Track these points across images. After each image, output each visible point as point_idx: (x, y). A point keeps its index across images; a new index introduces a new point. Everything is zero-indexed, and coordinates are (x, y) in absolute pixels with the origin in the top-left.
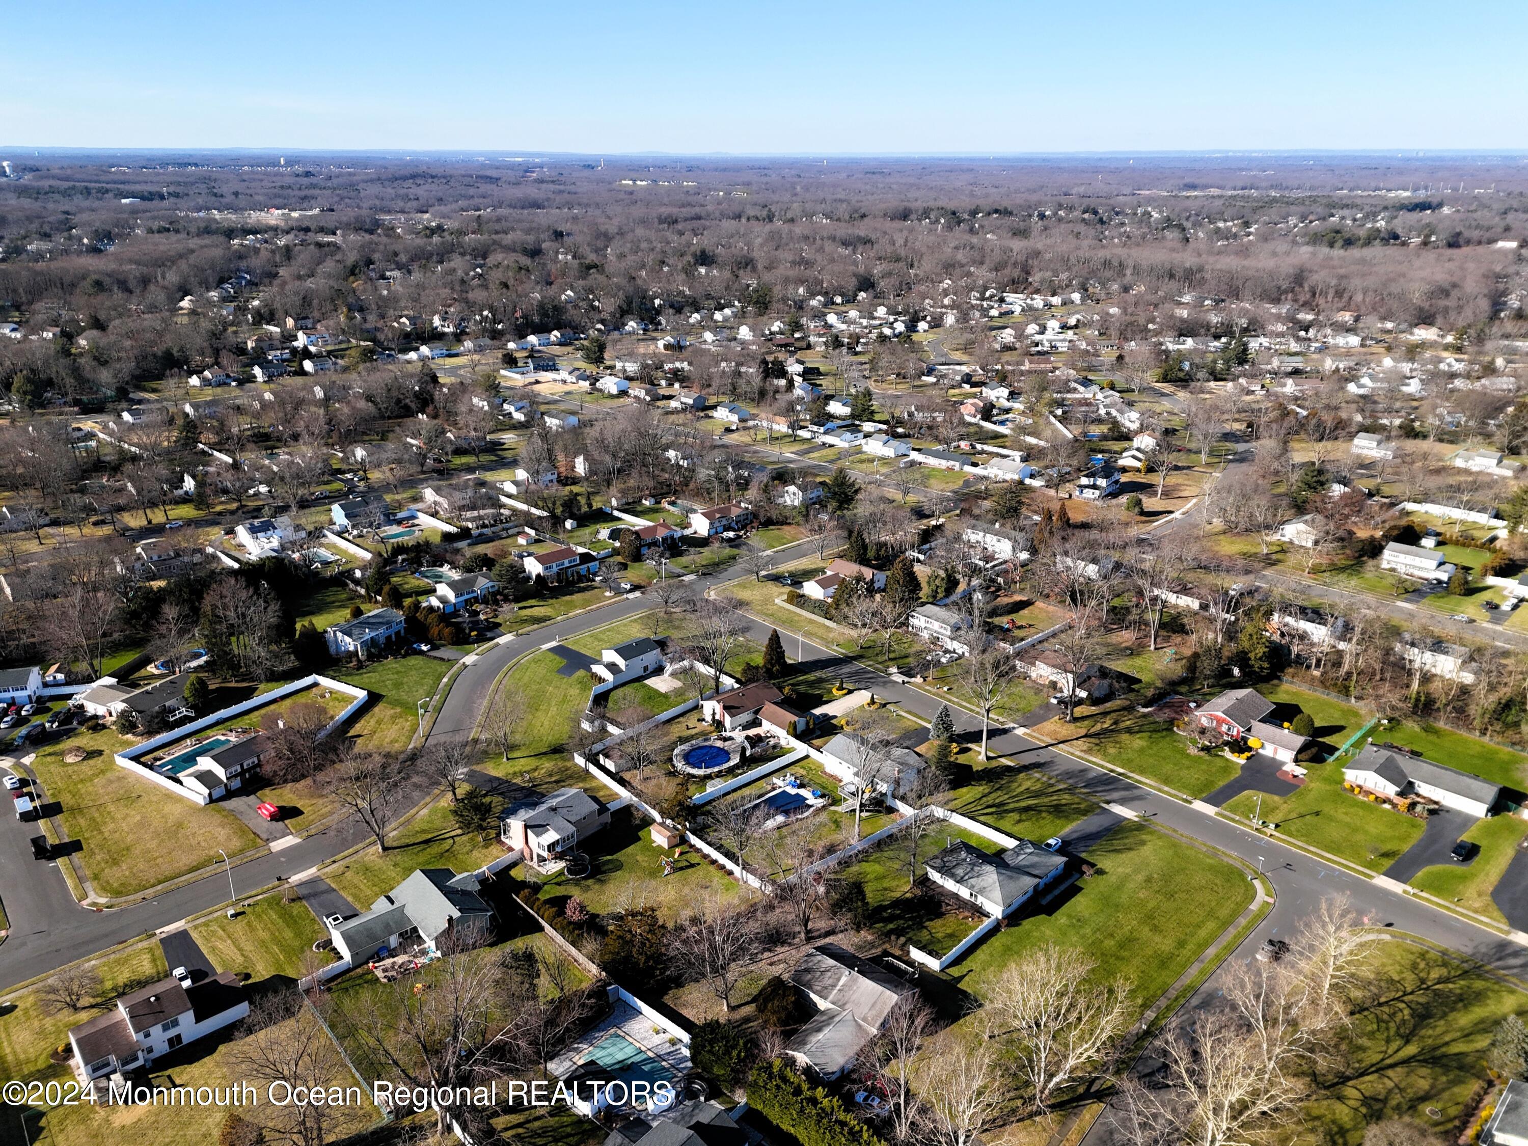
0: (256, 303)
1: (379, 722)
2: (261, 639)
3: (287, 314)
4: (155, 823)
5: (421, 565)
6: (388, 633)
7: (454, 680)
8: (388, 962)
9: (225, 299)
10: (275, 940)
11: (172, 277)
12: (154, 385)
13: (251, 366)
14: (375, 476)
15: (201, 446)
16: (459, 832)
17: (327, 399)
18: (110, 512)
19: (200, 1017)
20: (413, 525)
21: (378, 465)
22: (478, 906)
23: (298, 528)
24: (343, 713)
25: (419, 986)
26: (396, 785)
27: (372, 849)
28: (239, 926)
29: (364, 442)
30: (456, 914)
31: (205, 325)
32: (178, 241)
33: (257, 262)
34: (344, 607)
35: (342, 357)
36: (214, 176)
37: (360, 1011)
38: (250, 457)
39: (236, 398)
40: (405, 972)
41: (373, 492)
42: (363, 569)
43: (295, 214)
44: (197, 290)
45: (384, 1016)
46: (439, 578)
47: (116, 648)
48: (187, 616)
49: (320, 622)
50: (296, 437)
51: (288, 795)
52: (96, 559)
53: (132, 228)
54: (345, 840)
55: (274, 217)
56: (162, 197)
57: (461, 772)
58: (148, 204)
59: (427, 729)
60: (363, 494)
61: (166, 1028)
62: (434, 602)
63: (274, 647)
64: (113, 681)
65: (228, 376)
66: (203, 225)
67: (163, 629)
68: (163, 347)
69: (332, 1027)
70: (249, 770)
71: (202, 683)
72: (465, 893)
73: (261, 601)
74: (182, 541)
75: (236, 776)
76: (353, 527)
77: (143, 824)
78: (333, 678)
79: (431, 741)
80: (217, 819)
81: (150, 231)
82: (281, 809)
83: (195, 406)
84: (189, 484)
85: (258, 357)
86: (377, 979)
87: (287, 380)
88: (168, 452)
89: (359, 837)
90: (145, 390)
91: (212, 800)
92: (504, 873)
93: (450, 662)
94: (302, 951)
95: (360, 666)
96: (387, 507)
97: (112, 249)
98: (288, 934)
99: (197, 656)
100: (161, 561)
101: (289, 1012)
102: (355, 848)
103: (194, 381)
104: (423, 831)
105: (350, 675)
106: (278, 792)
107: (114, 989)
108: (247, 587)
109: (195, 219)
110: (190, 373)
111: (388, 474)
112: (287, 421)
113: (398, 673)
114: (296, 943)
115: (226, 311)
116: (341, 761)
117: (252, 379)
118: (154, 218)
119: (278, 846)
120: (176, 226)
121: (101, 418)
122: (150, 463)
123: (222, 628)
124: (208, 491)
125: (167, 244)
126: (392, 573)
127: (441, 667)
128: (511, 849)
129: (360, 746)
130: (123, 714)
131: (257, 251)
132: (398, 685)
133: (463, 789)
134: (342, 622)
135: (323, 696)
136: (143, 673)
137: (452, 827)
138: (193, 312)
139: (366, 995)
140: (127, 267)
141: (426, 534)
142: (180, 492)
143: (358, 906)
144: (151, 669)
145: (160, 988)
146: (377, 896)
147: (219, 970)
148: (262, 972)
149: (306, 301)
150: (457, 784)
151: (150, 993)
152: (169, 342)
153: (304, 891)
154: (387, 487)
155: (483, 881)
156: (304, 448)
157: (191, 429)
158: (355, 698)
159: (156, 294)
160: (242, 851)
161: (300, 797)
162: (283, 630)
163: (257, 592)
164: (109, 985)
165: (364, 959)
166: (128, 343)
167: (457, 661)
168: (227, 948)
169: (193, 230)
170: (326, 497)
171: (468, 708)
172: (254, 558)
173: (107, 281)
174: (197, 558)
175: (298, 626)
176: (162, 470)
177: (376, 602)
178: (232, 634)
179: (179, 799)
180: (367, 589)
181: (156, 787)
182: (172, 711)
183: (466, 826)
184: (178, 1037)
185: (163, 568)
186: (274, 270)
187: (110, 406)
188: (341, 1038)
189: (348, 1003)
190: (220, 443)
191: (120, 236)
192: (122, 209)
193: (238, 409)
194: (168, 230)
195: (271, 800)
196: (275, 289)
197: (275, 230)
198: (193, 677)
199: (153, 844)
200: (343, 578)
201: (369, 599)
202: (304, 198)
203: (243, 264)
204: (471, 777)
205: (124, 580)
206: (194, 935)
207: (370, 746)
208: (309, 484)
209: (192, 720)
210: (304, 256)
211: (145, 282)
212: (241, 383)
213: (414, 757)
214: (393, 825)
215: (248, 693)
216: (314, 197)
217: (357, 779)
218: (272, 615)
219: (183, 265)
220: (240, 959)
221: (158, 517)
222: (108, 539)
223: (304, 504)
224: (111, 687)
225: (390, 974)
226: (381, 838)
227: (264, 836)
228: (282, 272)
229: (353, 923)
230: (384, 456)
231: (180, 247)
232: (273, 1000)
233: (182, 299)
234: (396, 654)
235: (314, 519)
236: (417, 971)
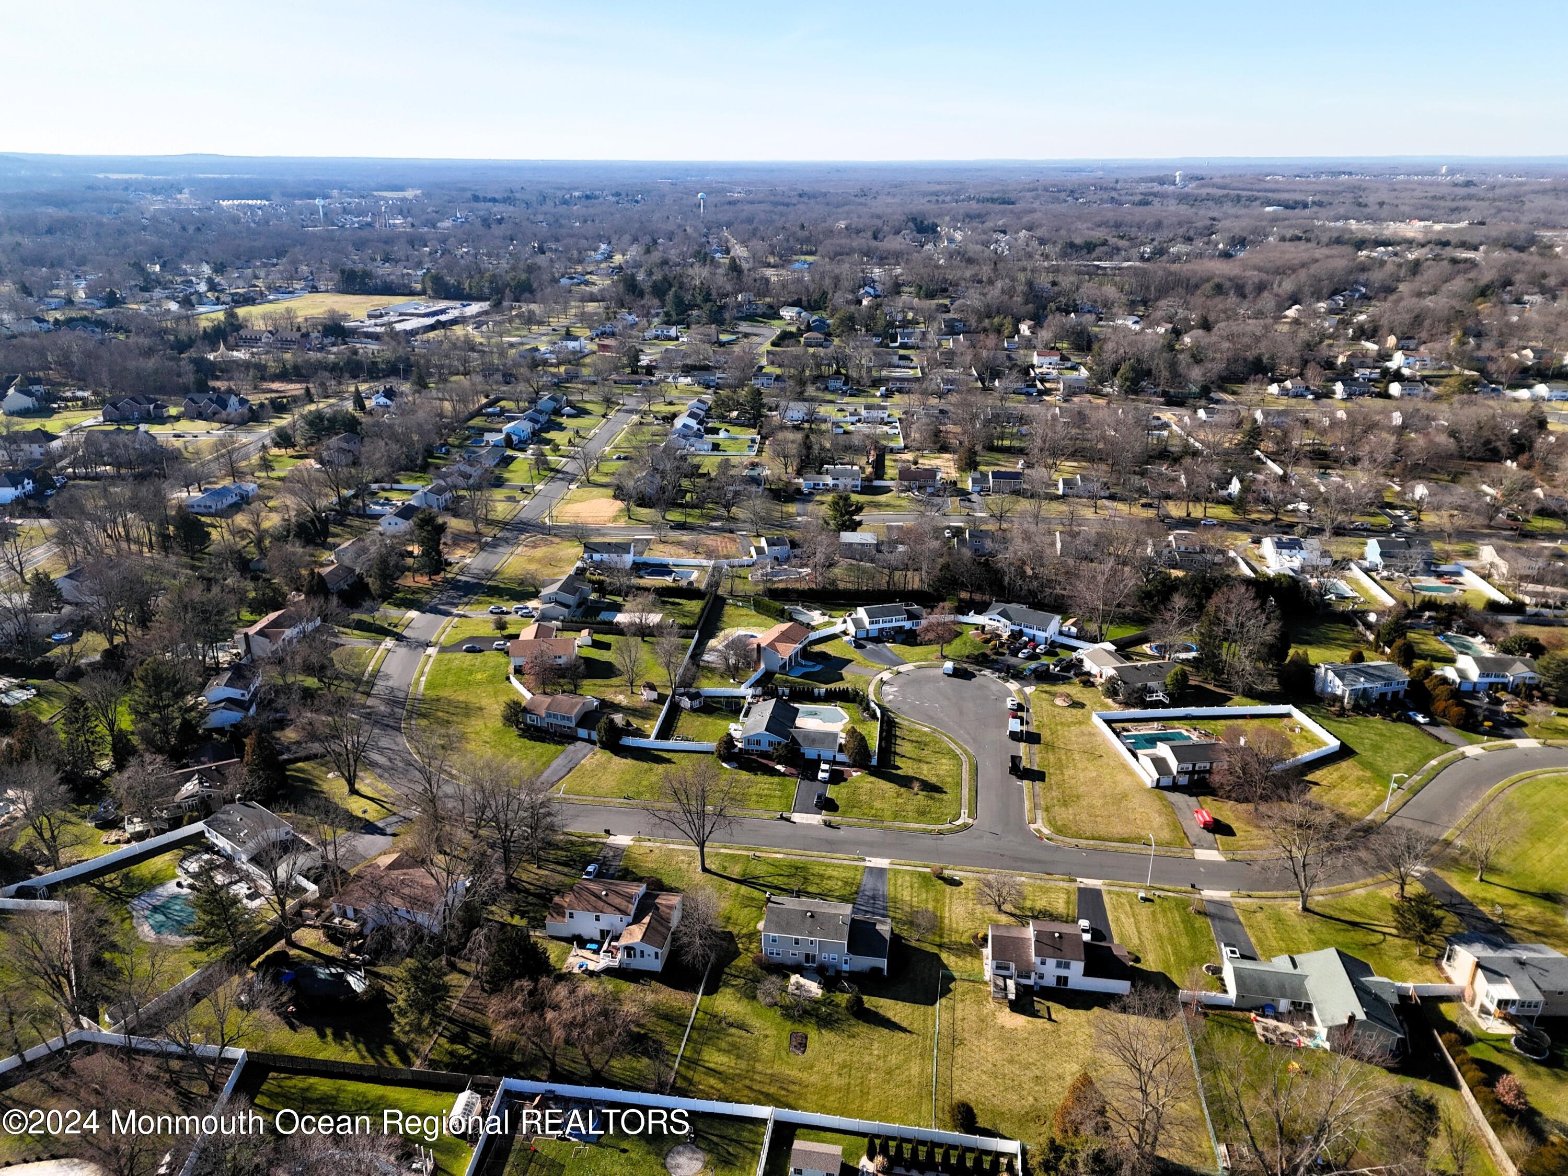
0: (1362, 317)
1: (1343, 778)
2: (1251, 653)
3: (1392, 331)
4: (1106, 785)
5: (1449, 628)
6: (1384, 689)
7: (1445, 766)
8: (1272, 1023)
9: (1331, 311)
10: (1171, 939)
11: (1288, 286)
12: (1235, 387)
13: (1334, 381)
14: (1429, 519)
15: (1258, 453)
16: (1394, 931)
17: (1404, 427)
18: (1159, 498)
19: (1087, 973)
20: (1455, 583)
21: (1437, 508)
22: (1388, 1020)
23: (1325, 554)
24: (1308, 754)
25: (1296, 1065)
26: (1339, 850)
27: (1292, 903)
28: (1145, 911)
29: (1430, 480)
30: (1361, 1015)
31: (1303, 335)
32: (1306, 250)
33: (1377, 277)
34: (1345, 647)
35: (1437, 384)
36: (1364, 185)
37: (1228, 1053)
38: (1302, 472)
39: (1308, 411)
40: (1285, 1042)
41: (1421, 535)
42: (1380, 614)
43: (1438, 227)
44: (1308, 300)
45: (1250, 1073)
46: (1465, 649)
47: (1125, 620)
48: (1191, 610)
49: (1315, 655)
50: (1355, 461)
51: (1227, 811)
52: (1134, 536)
53: (1266, 236)
54: (1267, 880)
55: (1413, 229)
56: (1305, 206)
57: (1418, 869)
58: (1290, 212)
59: (1395, 806)
60: (1409, 536)
61: (1059, 965)
62: (1450, 673)
63: (1261, 665)
64: (1112, 648)
65: (1307, 388)
66: (1335, 235)
67: (1167, 615)
68: (1255, 352)
69: (1198, 1052)
70: (1199, 772)
71: (1184, 675)
72: (1377, 998)
73: (1264, 616)
74: (1210, 539)
75: (1186, 773)
76: (1385, 567)
77: (1096, 781)
78: (1309, 716)
79: (1394, 822)
80: (1157, 804)
81: (1283, 239)
82: (1216, 821)
83: (1266, 414)
84: (1235, 487)
85: (1345, 375)
86: (1255, 1033)
87: (1367, 401)
88: (1227, 453)
89: (1281, 884)
90: (1225, 391)
91: (1158, 786)
92: (1432, 1002)
93: (1447, 745)
94: (1192, 964)
95: (1342, 713)
96: (1431, 555)
97: (1241, 255)
98: (1185, 941)
99: (1188, 649)
100: (1187, 552)
101: (1162, 1014)
102: (1274, 893)
103: (1274, 389)
104: (1352, 911)
105: (1329, 718)
106: (1219, 804)
107: (1031, 909)
108: (1254, 599)
109: (1330, 229)
110: (1273, 381)
111: (1446, 520)
112: (1352, 443)
113: (1381, 735)
114: (1189, 954)
115: (1328, 324)
116: (1290, 801)
117: (1329, 394)
118: (1290, 226)
119: (1202, 854)
120: (1308, 235)
121: (1179, 411)
122: (1208, 460)
123: (1219, 631)
124: (1250, 497)
125: (1296, 253)
126: (1411, 627)
127: (1436, 748)
128: (1448, 980)
129: (1313, 794)
130: (1111, 680)
131: (1382, 263)
132: (1376, 748)
133: (1414, 889)
134: (1338, 662)
135: (1292, 730)
136: (1138, 649)
137: (1387, 923)
138: (1296, 322)
139: (1238, 1043)
140: (1249, 273)
141: (1467, 595)
142: (1225, 493)
143: (1259, 952)
144: (1146, 648)
145: (1066, 929)
146: (1281, 951)
147: (1116, 941)
148: (1151, 963)
149: (1418, 319)
150: (1409, 880)
151: (1058, 928)
152: (1263, 349)
153: (1211, 909)
154: (1439, 534)
155: (1404, 998)
156: (1360, 474)
157: (1255, 434)
158: (1325, 744)
159: (1267, 301)
160: (1169, 844)
161: (1238, 818)
162: (1277, 651)
163: (1262, 607)
164: (1028, 904)
165: (1249, 1005)
166: (1226, 345)
167: (1456, 746)
168: (1128, 924)
169: (1325, 239)
170: (1365, 530)
171: (1451, 803)
172: (1271, 573)
173: (1228, 284)
174: (1218, 559)
175: (1291, 652)
176: (1215, 469)
177: (1383, 653)
178: (1226, 639)
179: (1131, 773)
180: (1378, 636)
181: (1117, 755)
182: (1151, 692)
183: (1405, 929)
184: (1066, 978)
185: (1185, 559)
186: (1394, 285)
187: (1191, 401)
188: (1203, 1068)
189: (1218, 1038)
190: (1276, 453)
191: (1252, 242)
192: (1262, 217)
193: (1306, 423)
194: (1299, 239)
195: (1210, 808)
196: (1387, 305)
197: (1410, 243)
198: (1179, 667)
199: (1099, 802)
200: (1352, 618)
201: (1376, 647)
202: (1453, 210)
203: (1363, 277)
204: (1427, 879)
205: (1150, 562)
206: (1106, 898)
207: (1325, 799)
208: (1353, 512)
209: (1165, 706)
210: (1431, 273)
211: (1261, 288)
212: (1318, 397)
213: (1368, 830)
214: (1322, 889)
215: (1222, 700)
216: (1466, 209)
217: (1300, 826)
218: (1269, 633)
219: (1303, 274)
220: (1136, 941)
221: (1197, 511)
222: (1149, 521)
223: (1339, 531)
224: (1109, 652)
225: (1270, 1035)
226: (1305, 897)
227: (1193, 840)
228: (1402, 287)
229: (1248, 965)
230: (1448, 499)
231: (1305, 256)
232: (1152, 995)
233: (1289, 308)
234: (1386, 714)
235: (1344, 549)
236: (1298, 1049)
